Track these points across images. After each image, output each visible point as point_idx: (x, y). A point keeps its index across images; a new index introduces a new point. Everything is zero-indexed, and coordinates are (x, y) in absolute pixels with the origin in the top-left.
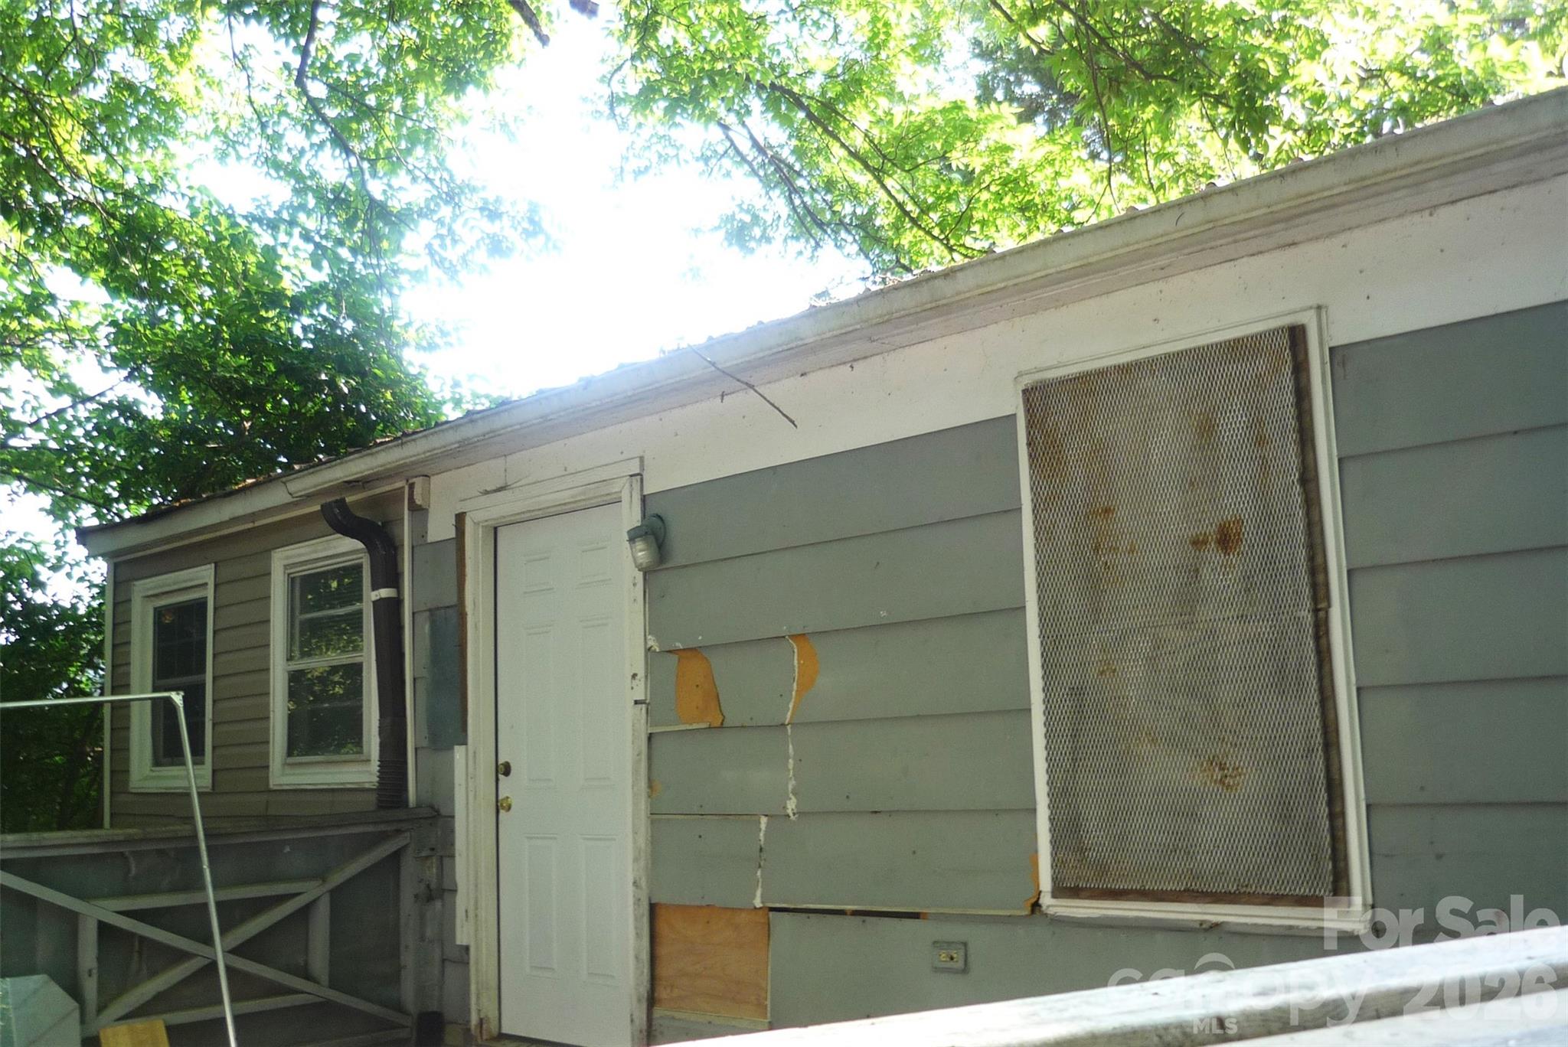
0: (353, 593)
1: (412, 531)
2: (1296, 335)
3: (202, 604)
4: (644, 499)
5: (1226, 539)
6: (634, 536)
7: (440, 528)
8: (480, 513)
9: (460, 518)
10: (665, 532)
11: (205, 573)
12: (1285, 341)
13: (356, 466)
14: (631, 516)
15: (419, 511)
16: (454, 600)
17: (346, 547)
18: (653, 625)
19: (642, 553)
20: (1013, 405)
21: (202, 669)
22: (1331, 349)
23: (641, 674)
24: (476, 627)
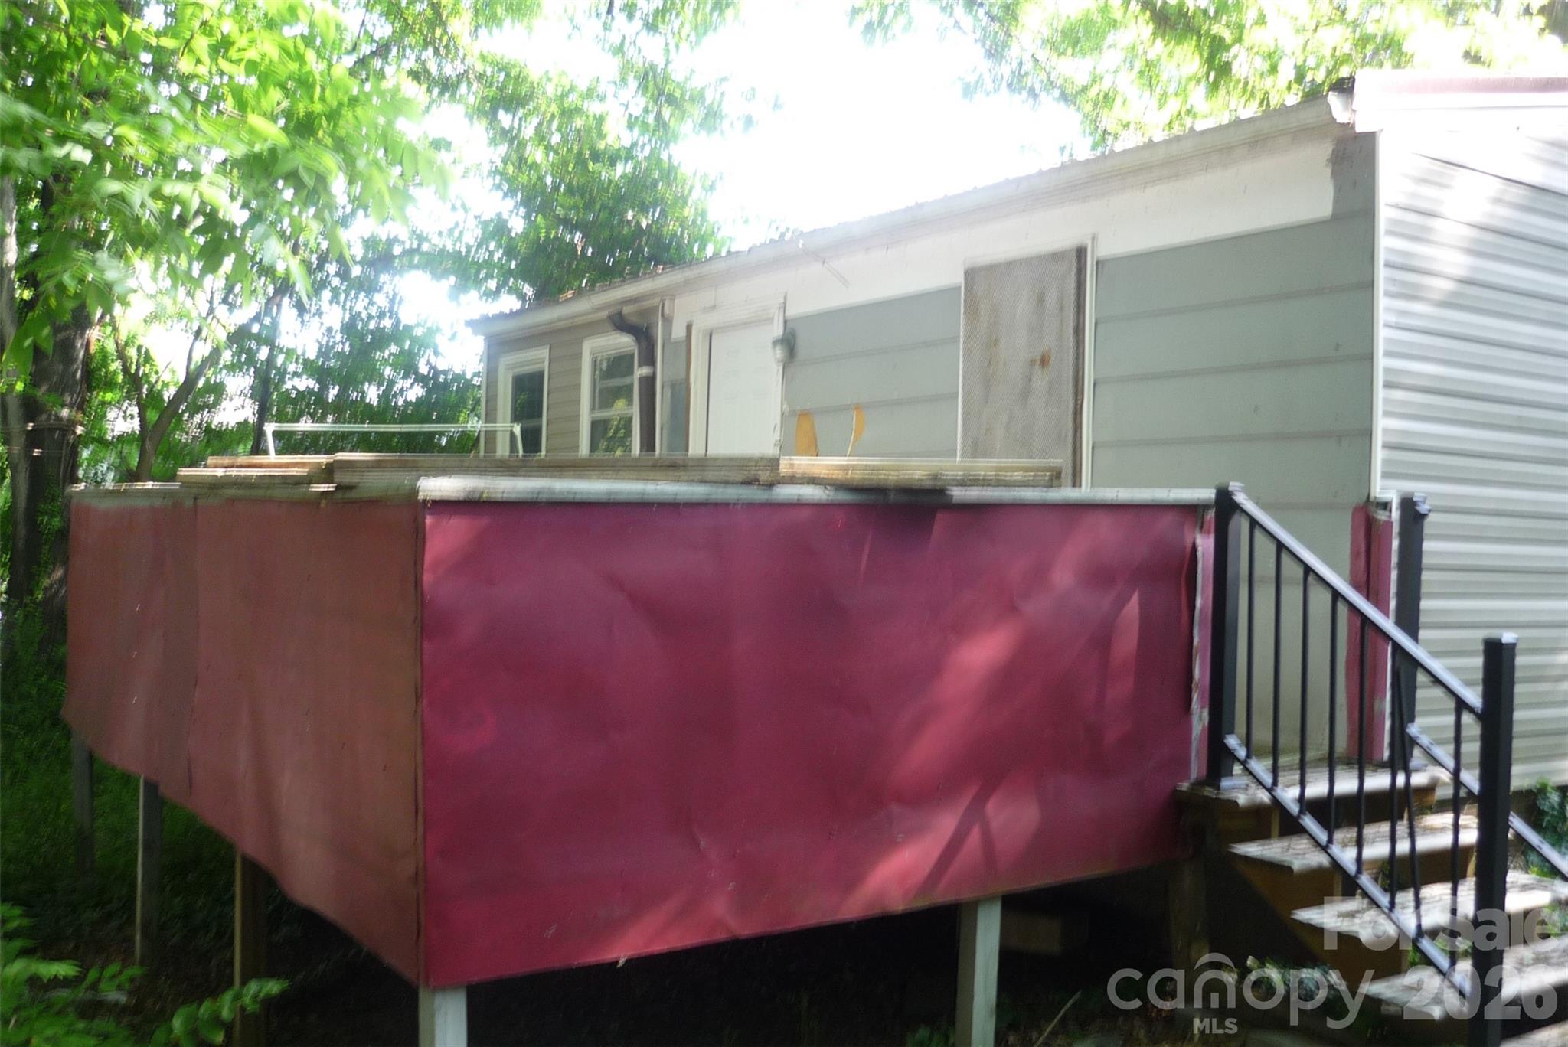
0: (630, 372)
1: (663, 332)
2: (1081, 253)
3: (541, 375)
4: (785, 322)
5: (1044, 361)
6: (775, 343)
7: (678, 332)
8: (701, 324)
9: (689, 328)
10: (795, 341)
11: (543, 353)
12: (1074, 255)
13: (630, 290)
14: (778, 331)
15: (668, 321)
16: (683, 375)
17: (624, 342)
18: (788, 395)
19: (779, 353)
20: (959, 279)
21: (540, 415)
22: (1097, 263)
23: (779, 425)
24: (696, 393)
